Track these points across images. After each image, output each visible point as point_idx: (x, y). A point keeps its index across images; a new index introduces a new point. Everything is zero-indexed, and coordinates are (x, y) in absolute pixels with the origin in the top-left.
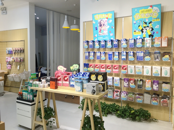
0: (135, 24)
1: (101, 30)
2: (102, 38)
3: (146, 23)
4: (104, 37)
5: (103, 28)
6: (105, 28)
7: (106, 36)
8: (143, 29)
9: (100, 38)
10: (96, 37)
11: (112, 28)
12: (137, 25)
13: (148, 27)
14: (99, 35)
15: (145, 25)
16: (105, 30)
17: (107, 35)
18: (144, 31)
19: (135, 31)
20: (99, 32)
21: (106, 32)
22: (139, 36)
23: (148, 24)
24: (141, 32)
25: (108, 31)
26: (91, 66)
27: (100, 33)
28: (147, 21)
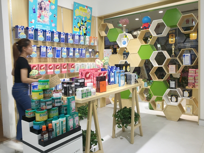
0: (75, 19)
1: (40, 15)
2: (41, 27)
3: (83, 21)
4: (44, 25)
5: (44, 13)
6: (46, 13)
7: (47, 25)
8: (80, 27)
9: (39, 26)
10: (33, 23)
11: (55, 16)
12: (76, 21)
13: (84, 25)
14: (37, 22)
15: (82, 23)
16: (46, 17)
17: (49, 24)
18: (81, 28)
19: (75, 27)
20: (38, 17)
21: (47, 20)
22: (77, 33)
23: (84, 22)
24: (79, 29)
25: (50, 18)
26: (35, 68)
27: (39, 19)
28: (83, 20)
